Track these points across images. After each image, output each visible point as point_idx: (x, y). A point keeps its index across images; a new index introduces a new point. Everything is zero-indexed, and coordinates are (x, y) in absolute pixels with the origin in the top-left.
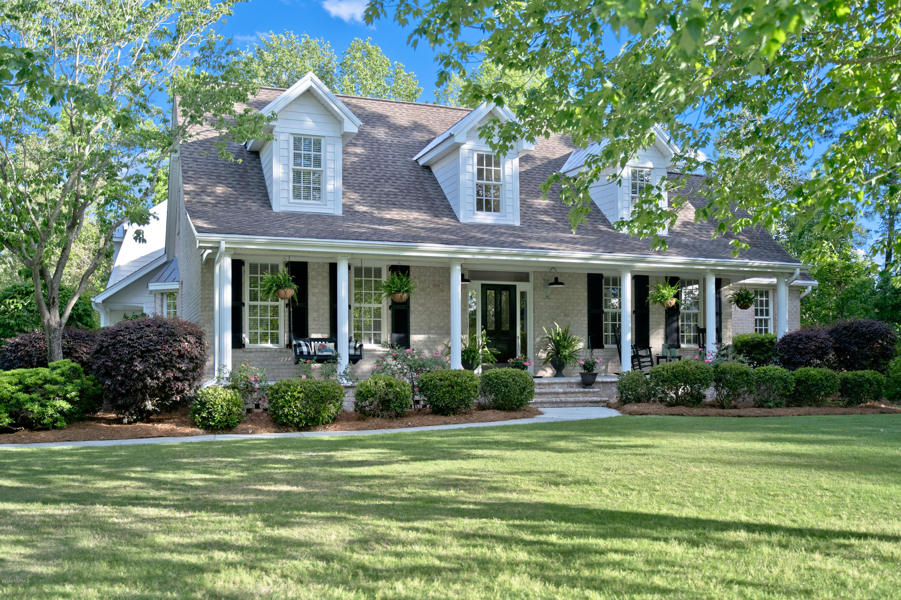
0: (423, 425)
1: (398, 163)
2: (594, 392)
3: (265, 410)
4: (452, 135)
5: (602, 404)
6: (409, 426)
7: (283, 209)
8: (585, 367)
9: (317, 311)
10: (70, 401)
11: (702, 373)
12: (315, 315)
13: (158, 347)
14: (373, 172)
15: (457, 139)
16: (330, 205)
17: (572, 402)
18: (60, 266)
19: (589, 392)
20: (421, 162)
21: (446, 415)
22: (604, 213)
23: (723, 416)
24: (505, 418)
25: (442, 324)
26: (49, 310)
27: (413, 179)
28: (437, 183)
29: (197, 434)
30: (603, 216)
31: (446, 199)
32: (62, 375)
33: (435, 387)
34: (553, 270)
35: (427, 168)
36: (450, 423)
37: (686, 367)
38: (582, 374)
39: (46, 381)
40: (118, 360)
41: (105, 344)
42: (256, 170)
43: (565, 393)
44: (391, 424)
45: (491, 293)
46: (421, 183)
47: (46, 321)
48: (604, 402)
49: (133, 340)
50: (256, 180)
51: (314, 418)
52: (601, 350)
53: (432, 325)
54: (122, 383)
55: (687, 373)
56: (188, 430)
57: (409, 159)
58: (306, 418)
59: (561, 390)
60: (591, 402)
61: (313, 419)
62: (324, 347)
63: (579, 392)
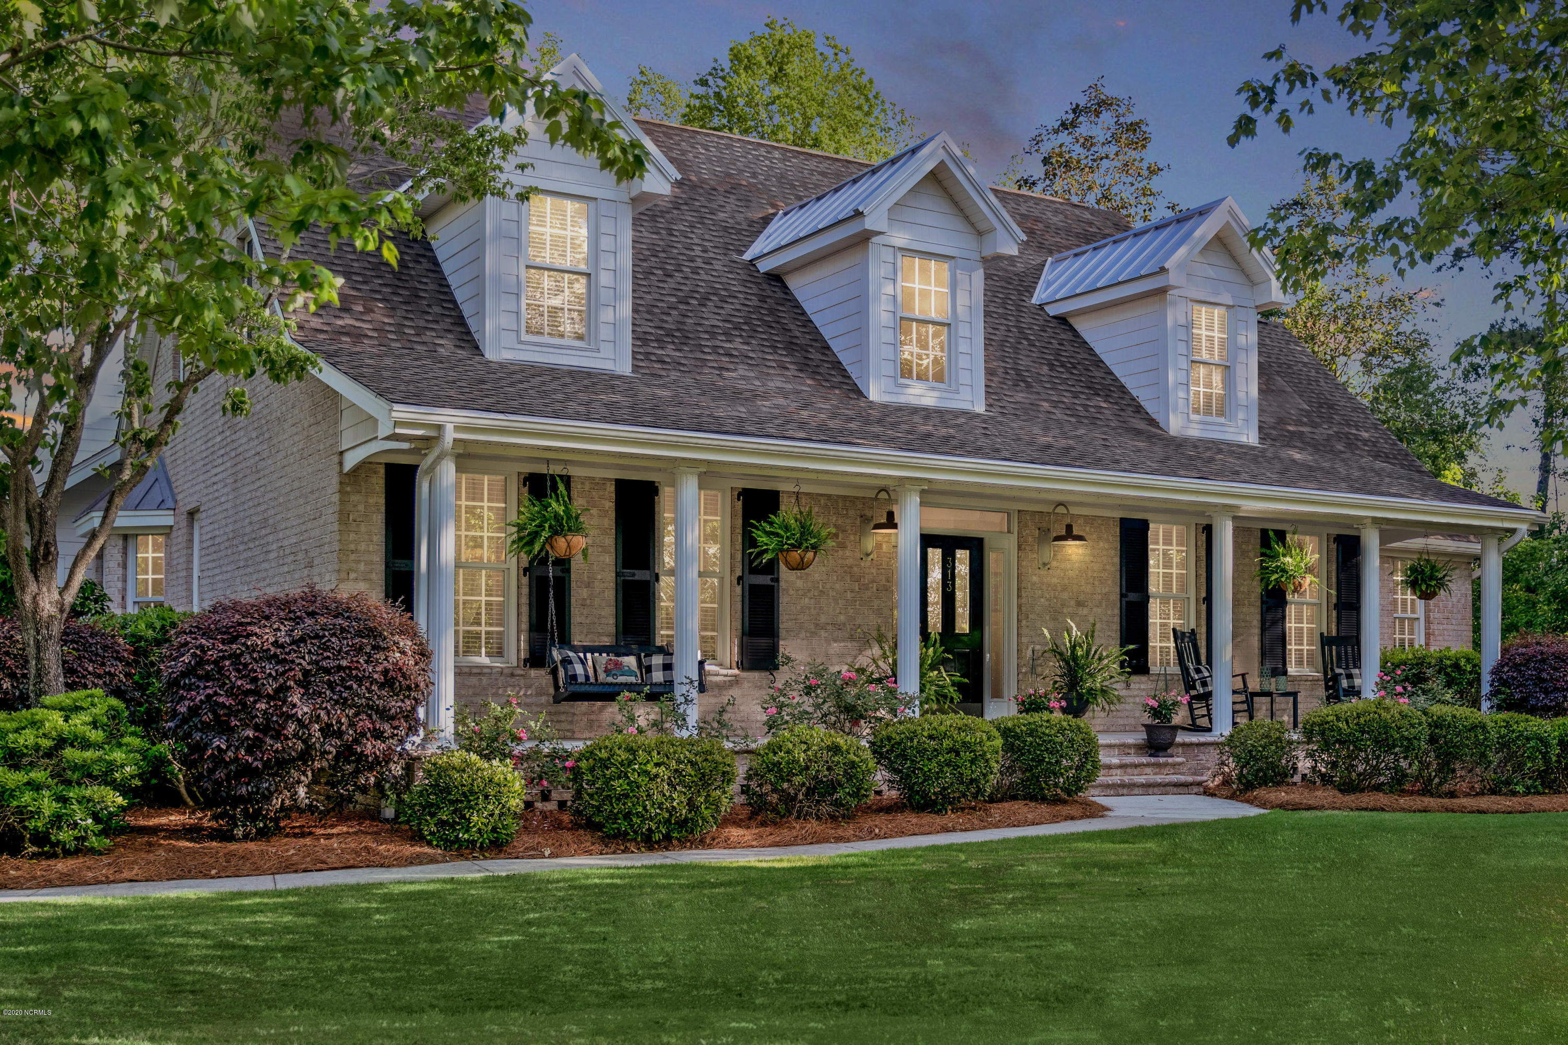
0: (902, 833)
1: (717, 265)
2: (1174, 765)
3: (562, 804)
4: (858, 214)
5: (1195, 790)
6: (878, 837)
7: (507, 355)
8: (1155, 713)
9: (588, 585)
10: (123, 788)
11: (1412, 726)
12: (585, 593)
13: (344, 663)
14: (671, 283)
15: (869, 223)
16: (607, 350)
17: (1143, 785)
18: (61, 469)
19: (1166, 765)
20: (764, 266)
21: (938, 812)
22: (1134, 393)
23: (1453, 811)
24: (1054, 819)
25: (842, 618)
26: (35, 571)
27: (755, 301)
28: (804, 313)
29: (433, 860)
30: (1133, 399)
31: (828, 348)
32: (95, 724)
33: (922, 751)
34: (1061, 510)
35: (776, 278)
36: (954, 830)
37: (1384, 714)
38: (1148, 727)
39: (62, 742)
40: (248, 693)
41: (212, 654)
42: (426, 265)
43: (1122, 766)
44: (840, 832)
45: (935, 555)
46: (772, 311)
47: (28, 599)
48: (1199, 784)
49: (282, 646)
50: (431, 287)
51: (686, 820)
52: (1144, 678)
53: (823, 619)
54: (254, 746)
55: (1386, 727)
56: (409, 850)
57: (735, 256)
58: (668, 821)
59: (1115, 761)
60: (1176, 785)
61: (683, 824)
62: (618, 665)
63: (1148, 765)
